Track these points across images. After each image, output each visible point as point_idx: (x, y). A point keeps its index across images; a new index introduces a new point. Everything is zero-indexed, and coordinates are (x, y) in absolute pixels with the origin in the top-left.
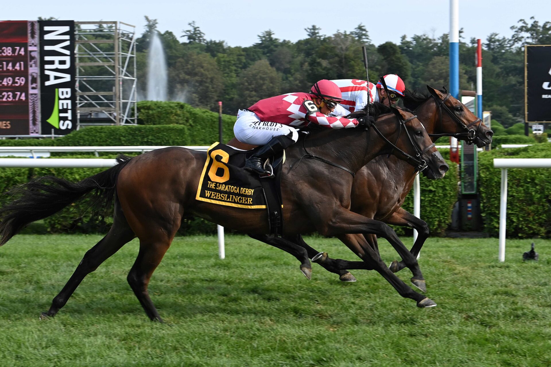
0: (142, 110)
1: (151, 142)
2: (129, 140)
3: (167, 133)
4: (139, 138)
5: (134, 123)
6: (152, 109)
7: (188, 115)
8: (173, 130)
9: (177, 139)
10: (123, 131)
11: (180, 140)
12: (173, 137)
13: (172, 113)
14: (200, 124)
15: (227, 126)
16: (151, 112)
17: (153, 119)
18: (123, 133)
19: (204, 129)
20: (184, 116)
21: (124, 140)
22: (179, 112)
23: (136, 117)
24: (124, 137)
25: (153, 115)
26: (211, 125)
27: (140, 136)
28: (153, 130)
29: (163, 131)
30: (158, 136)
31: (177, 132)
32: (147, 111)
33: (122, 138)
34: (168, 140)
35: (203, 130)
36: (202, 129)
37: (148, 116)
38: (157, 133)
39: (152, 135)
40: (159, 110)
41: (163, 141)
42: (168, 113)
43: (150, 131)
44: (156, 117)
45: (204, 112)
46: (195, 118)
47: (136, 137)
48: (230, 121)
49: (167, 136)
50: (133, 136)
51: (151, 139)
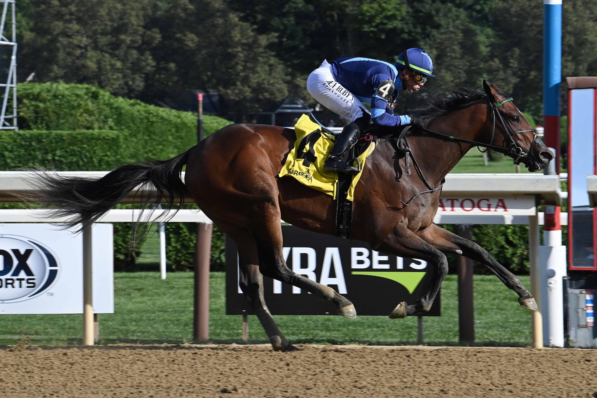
0: (25, 101)
1: (61, 162)
2: (19, 156)
3: (88, 146)
4: (39, 155)
5: (12, 124)
6: (44, 101)
7: (107, 111)
8: (99, 139)
9: (107, 155)
10: (8, 140)
11: (112, 158)
12: (100, 153)
13: (79, 106)
14: (128, 127)
15: (174, 130)
16: (41, 105)
17: (46, 118)
18: (9, 144)
19: (135, 136)
20: (100, 113)
21: (10, 158)
22: (91, 105)
23: (15, 114)
24: (11, 152)
25: (46, 110)
26: (147, 129)
27: (39, 149)
28: (63, 140)
29: (82, 142)
30: (73, 150)
31: (107, 143)
32: (33, 103)
33: (6, 153)
34: (91, 158)
35: (134, 139)
36: (131, 135)
37: (36, 112)
38: (70, 144)
39: (62, 149)
40: (58, 101)
41: (82, 159)
42: (73, 108)
43: (57, 142)
44: (51, 114)
45: (133, 105)
46: (120, 114)
47: (33, 153)
48: (179, 120)
49: (88, 151)
50: (26, 150)
51: (60, 156)
